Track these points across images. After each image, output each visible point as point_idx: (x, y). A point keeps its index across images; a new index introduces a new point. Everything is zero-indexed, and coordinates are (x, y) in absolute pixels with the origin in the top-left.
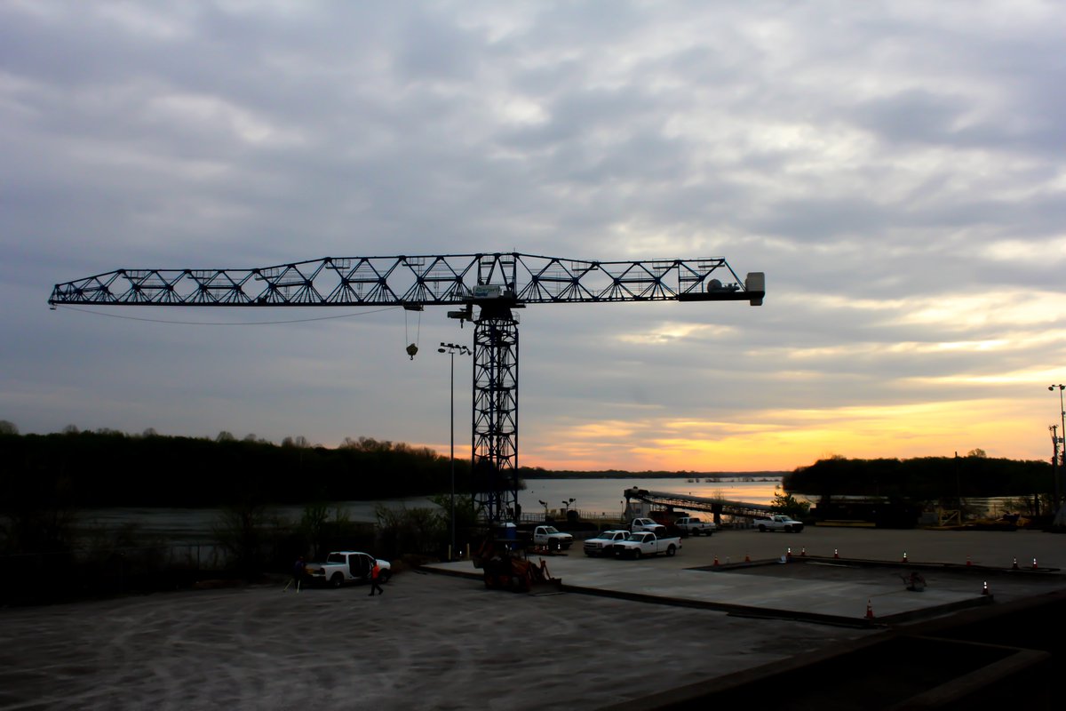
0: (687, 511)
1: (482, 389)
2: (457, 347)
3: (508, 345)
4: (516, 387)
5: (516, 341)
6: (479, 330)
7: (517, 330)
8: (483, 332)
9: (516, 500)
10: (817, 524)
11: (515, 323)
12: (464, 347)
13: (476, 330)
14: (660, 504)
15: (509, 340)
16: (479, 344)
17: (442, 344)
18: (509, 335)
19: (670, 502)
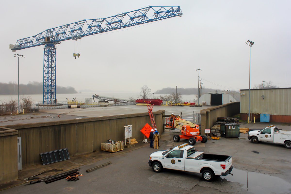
0: (108, 101)
1: (46, 67)
2: (20, 55)
3: (54, 55)
4: (55, 67)
5: (56, 54)
6: (45, 51)
7: (56, 51)
8: (46, 51)
9: (55, 98)
10: (137, 104)
11: (55, 49)
12: (23, 55)
13: (44, 51)
14: (101, 99)
15: (54, 53)
16: (45, 54)
17: (15, 54)
18: (54, 52)
19: (104, 99)
